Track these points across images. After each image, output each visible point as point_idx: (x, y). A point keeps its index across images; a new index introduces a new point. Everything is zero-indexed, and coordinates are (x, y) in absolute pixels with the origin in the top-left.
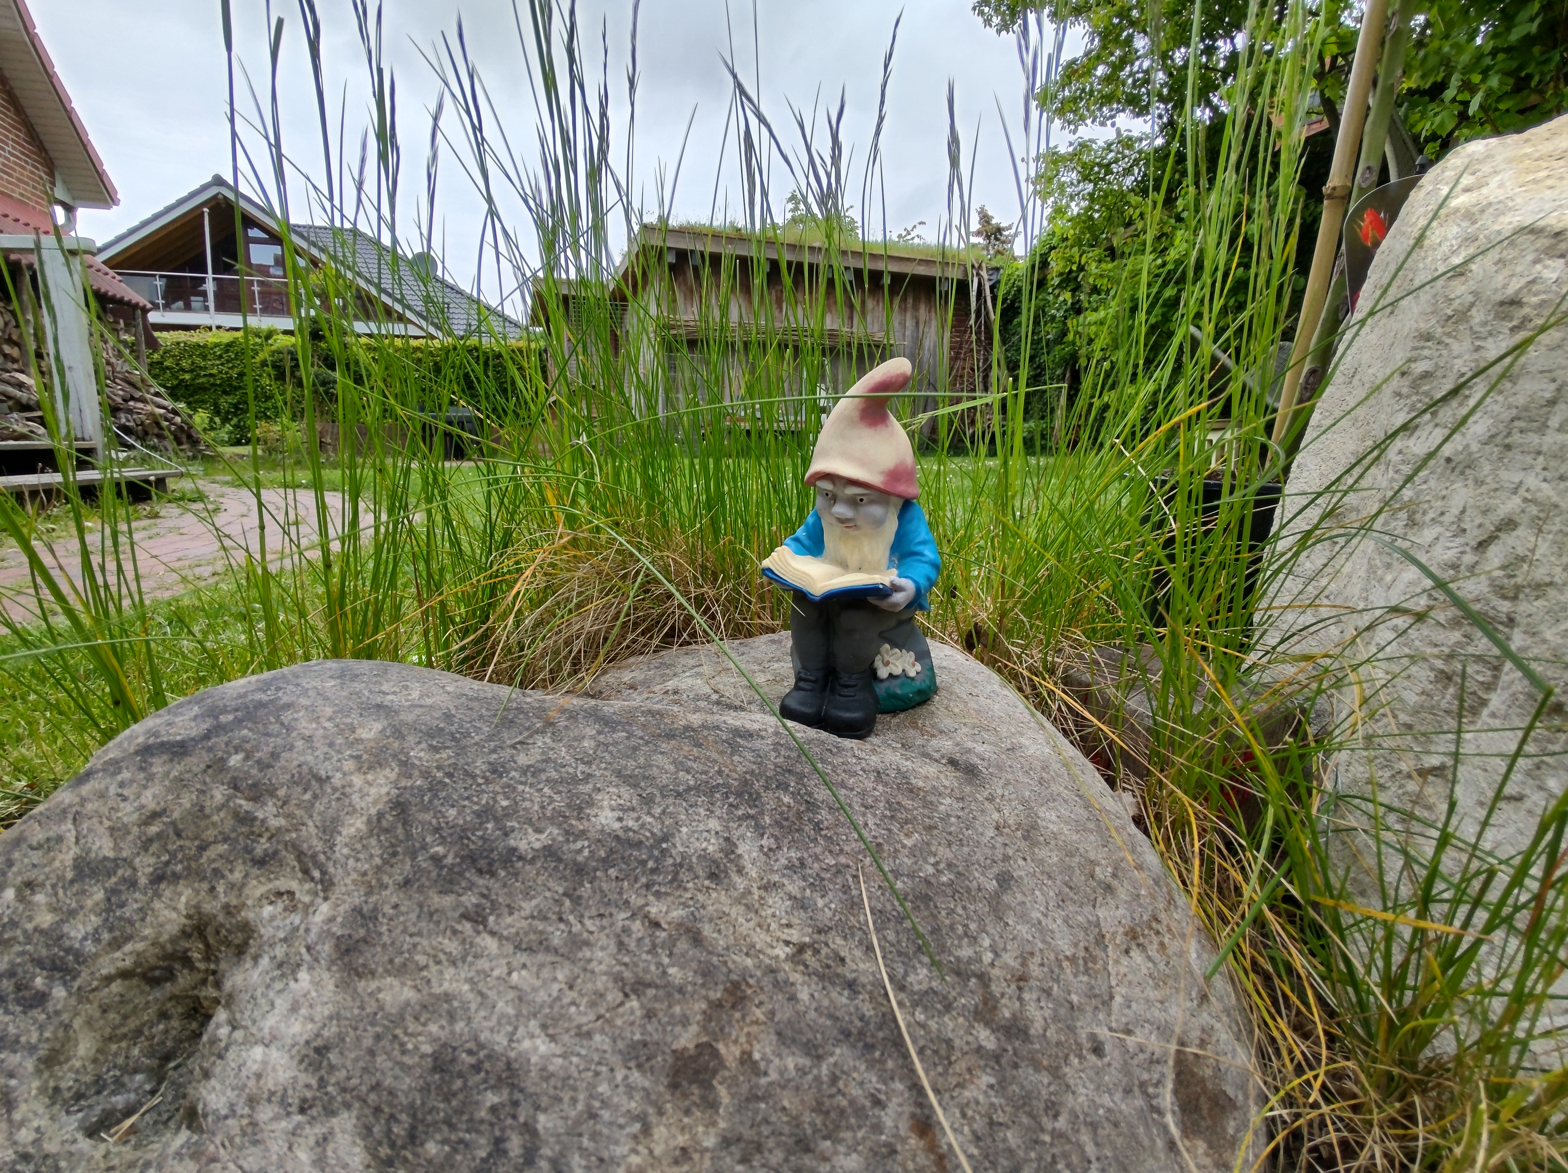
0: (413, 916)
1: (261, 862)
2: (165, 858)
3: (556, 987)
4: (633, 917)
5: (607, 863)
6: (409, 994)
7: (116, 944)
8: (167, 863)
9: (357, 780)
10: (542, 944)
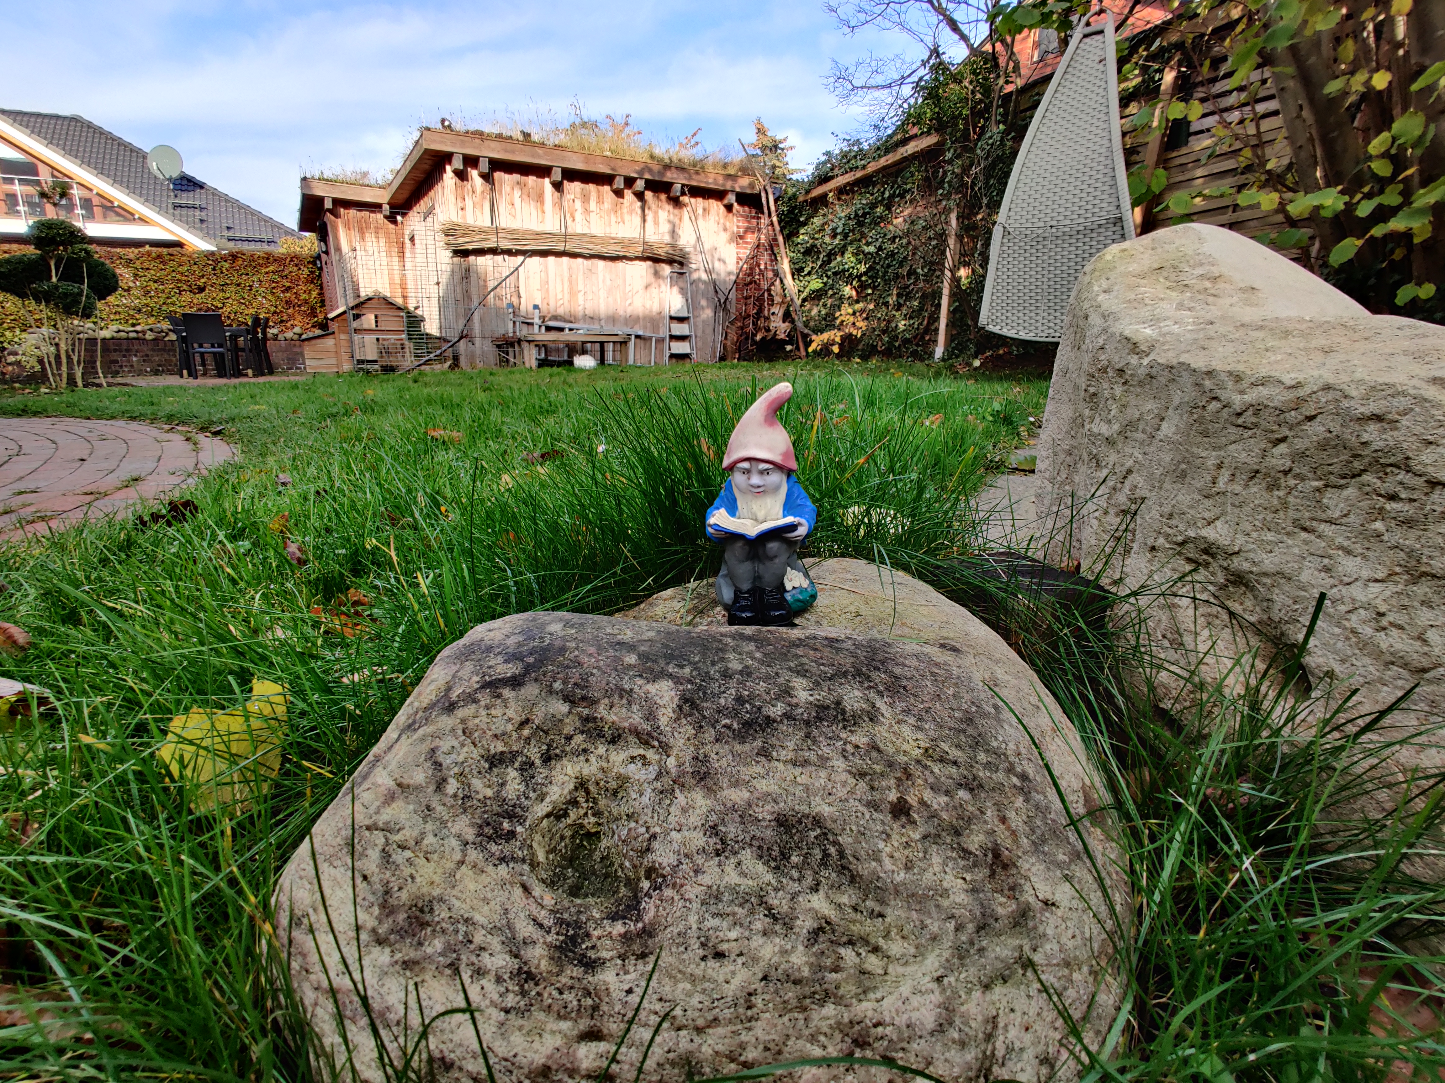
0: (730, 757)
1: (613, 741)
2: (545, 747)
3: (822, 781)
4: (845, 744)
5: (819, 718)
6: (746, 795)
7: (542, 798)
8: (548, 750)
9: (652, 688)
10: (806, 763)
